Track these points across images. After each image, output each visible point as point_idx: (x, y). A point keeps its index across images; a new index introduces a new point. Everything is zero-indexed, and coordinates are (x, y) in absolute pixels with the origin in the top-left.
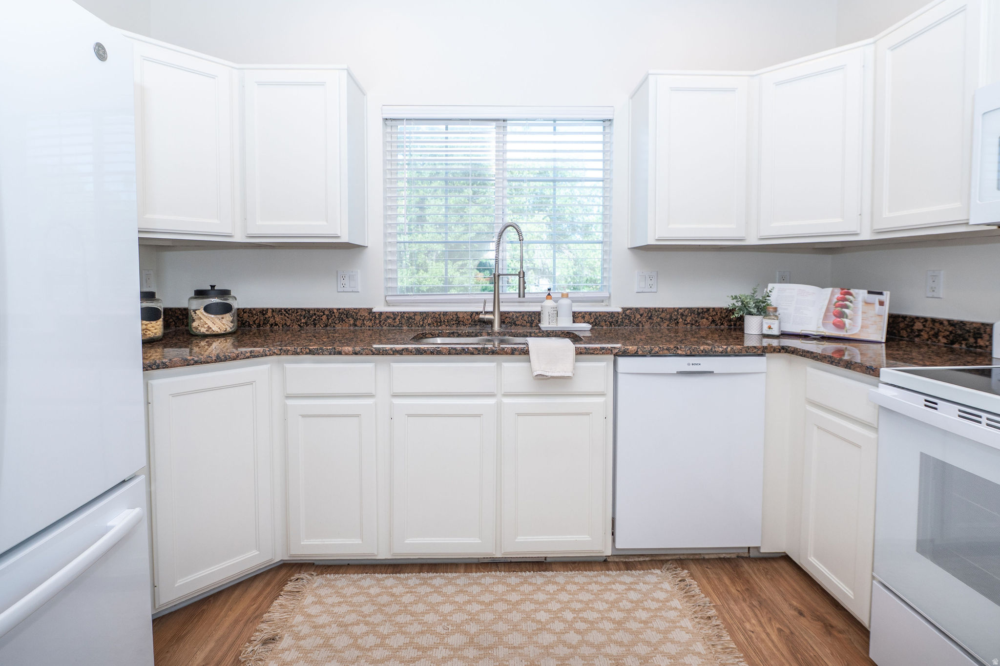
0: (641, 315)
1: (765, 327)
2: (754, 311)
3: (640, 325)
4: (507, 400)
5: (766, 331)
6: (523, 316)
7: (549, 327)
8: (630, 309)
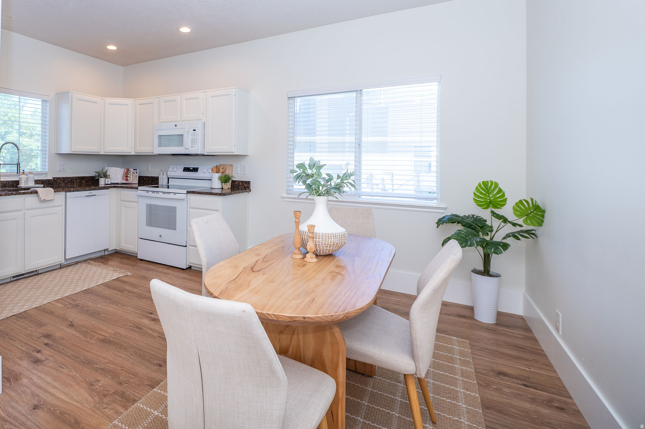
0: (60, 180)
1: (106, 181)
2: (103, 176)
3: (60, 184)
4: (27, 212)
5: (107, 183)
6: (9, 183)
7: (25, 186)
8: (56, 178)
